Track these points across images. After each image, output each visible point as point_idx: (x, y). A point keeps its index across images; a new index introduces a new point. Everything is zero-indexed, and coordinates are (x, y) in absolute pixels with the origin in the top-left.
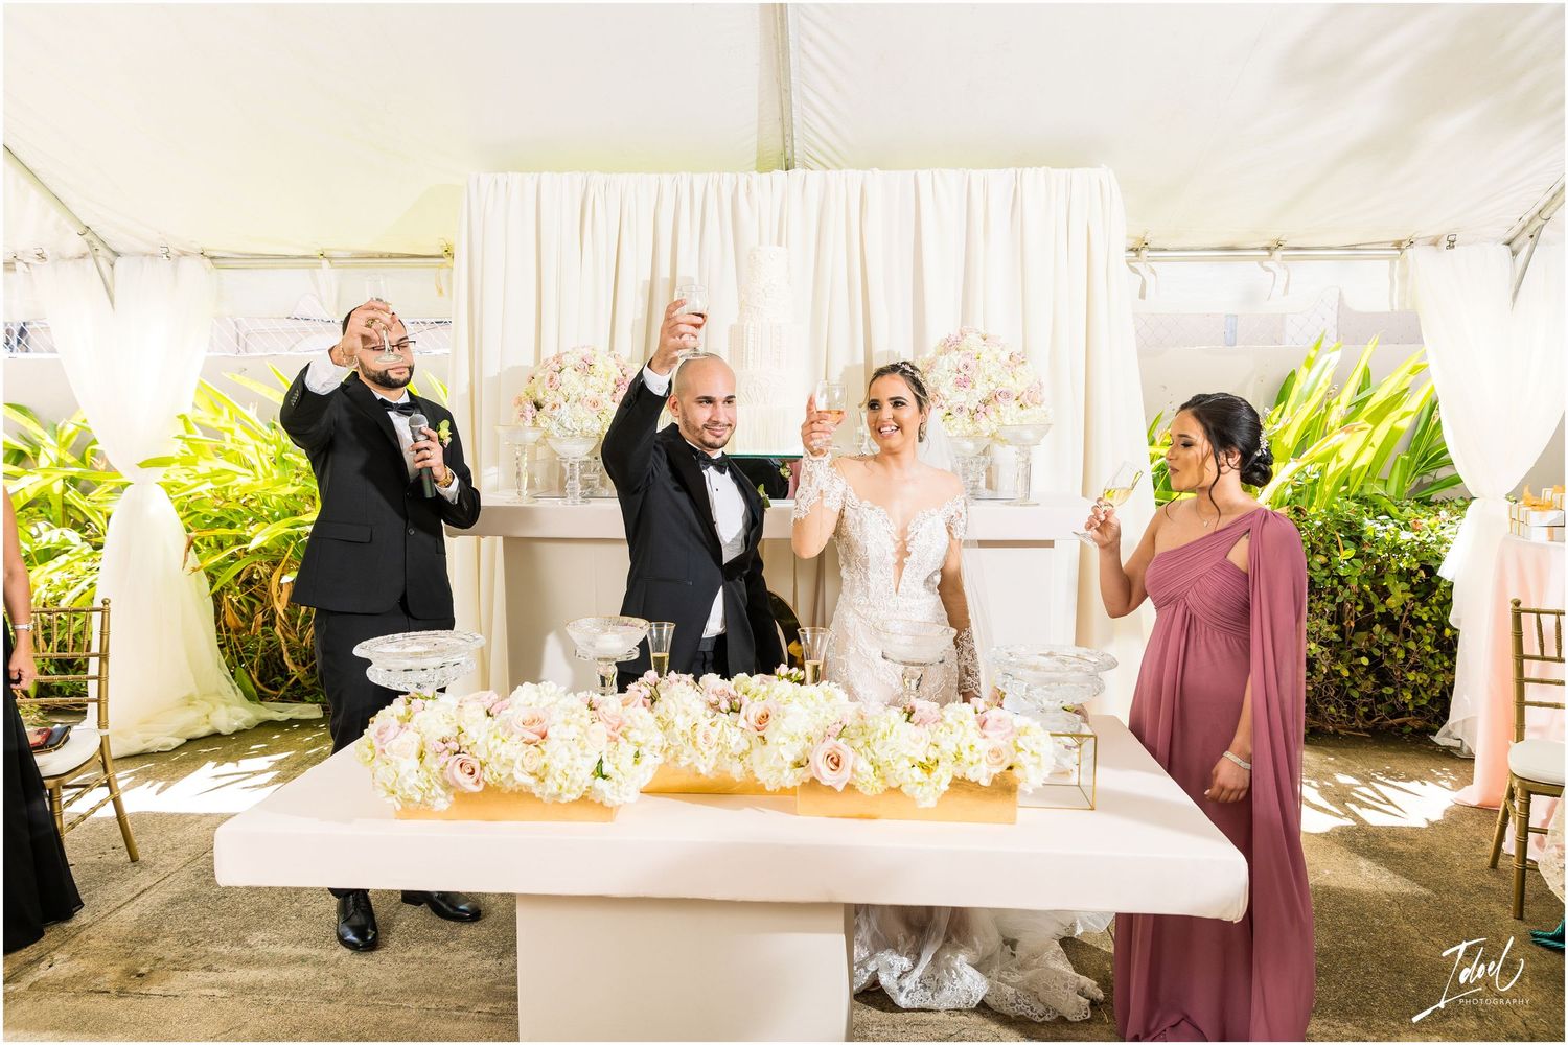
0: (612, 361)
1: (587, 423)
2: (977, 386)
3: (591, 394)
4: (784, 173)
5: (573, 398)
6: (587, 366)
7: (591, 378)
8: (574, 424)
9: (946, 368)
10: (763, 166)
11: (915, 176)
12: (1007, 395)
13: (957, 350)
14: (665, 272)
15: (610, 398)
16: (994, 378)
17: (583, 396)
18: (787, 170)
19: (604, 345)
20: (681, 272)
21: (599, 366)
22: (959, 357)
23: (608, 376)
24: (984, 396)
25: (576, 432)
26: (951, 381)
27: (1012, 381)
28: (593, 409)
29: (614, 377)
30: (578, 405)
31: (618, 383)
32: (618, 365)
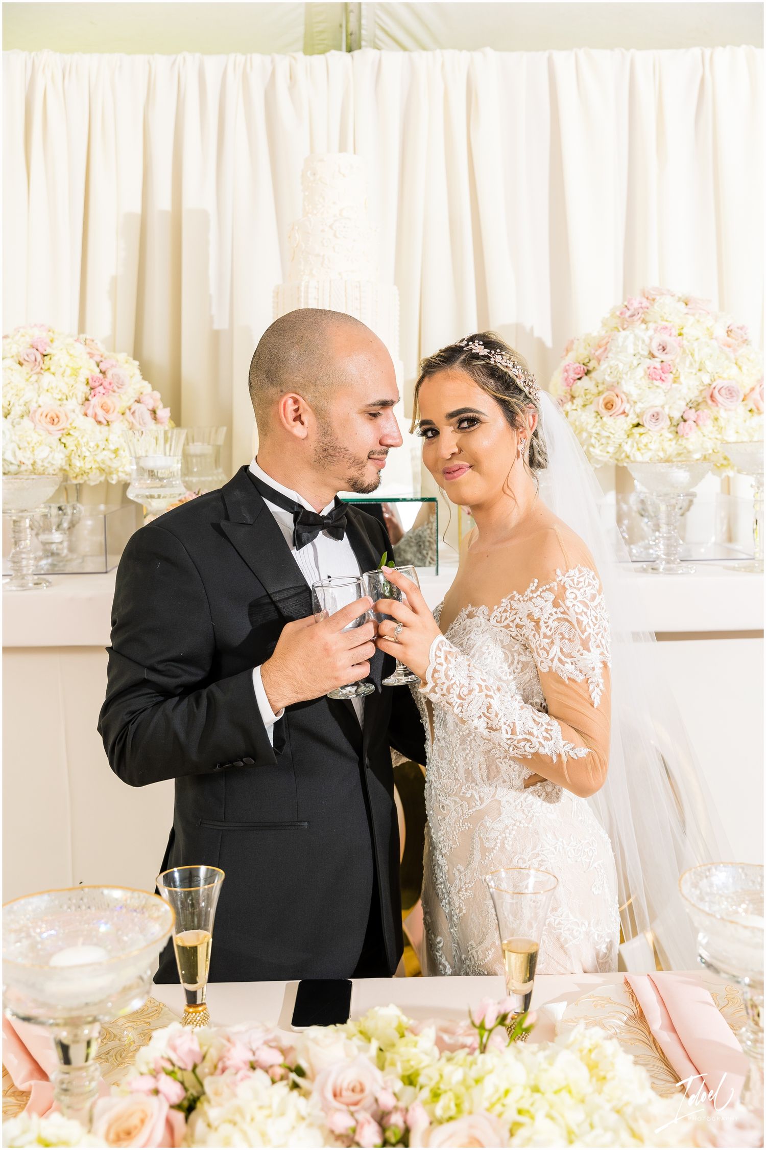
0: (80, 349)
1: (42, 454)
2: (682, 379)
3: (47, 402)
4: (348, 56)
5: (17, 411)
6: (39, 357)
7: (47, 378)
8: (19, 453)
9: (631, 351)
10: (312, 46)
11: (550, 61)
12: (731, 392)
13: (644, 321)
14: (163, 201)
15: (79, 410)
16: (709, 366)
17: (34, 405)
18: (350, 50)
19: (68, 321)
20: (190, 202)
21: (60, 357)
22: (651, 332)
23: (76, 373)
24: (693, 395)
25: (23, 468)
26: (640, 372)
27: (734, 370)
28: (51, 428)
29: (85, 374)
30: (26, 422)
31: (92, 383)
32: (91, 355)
